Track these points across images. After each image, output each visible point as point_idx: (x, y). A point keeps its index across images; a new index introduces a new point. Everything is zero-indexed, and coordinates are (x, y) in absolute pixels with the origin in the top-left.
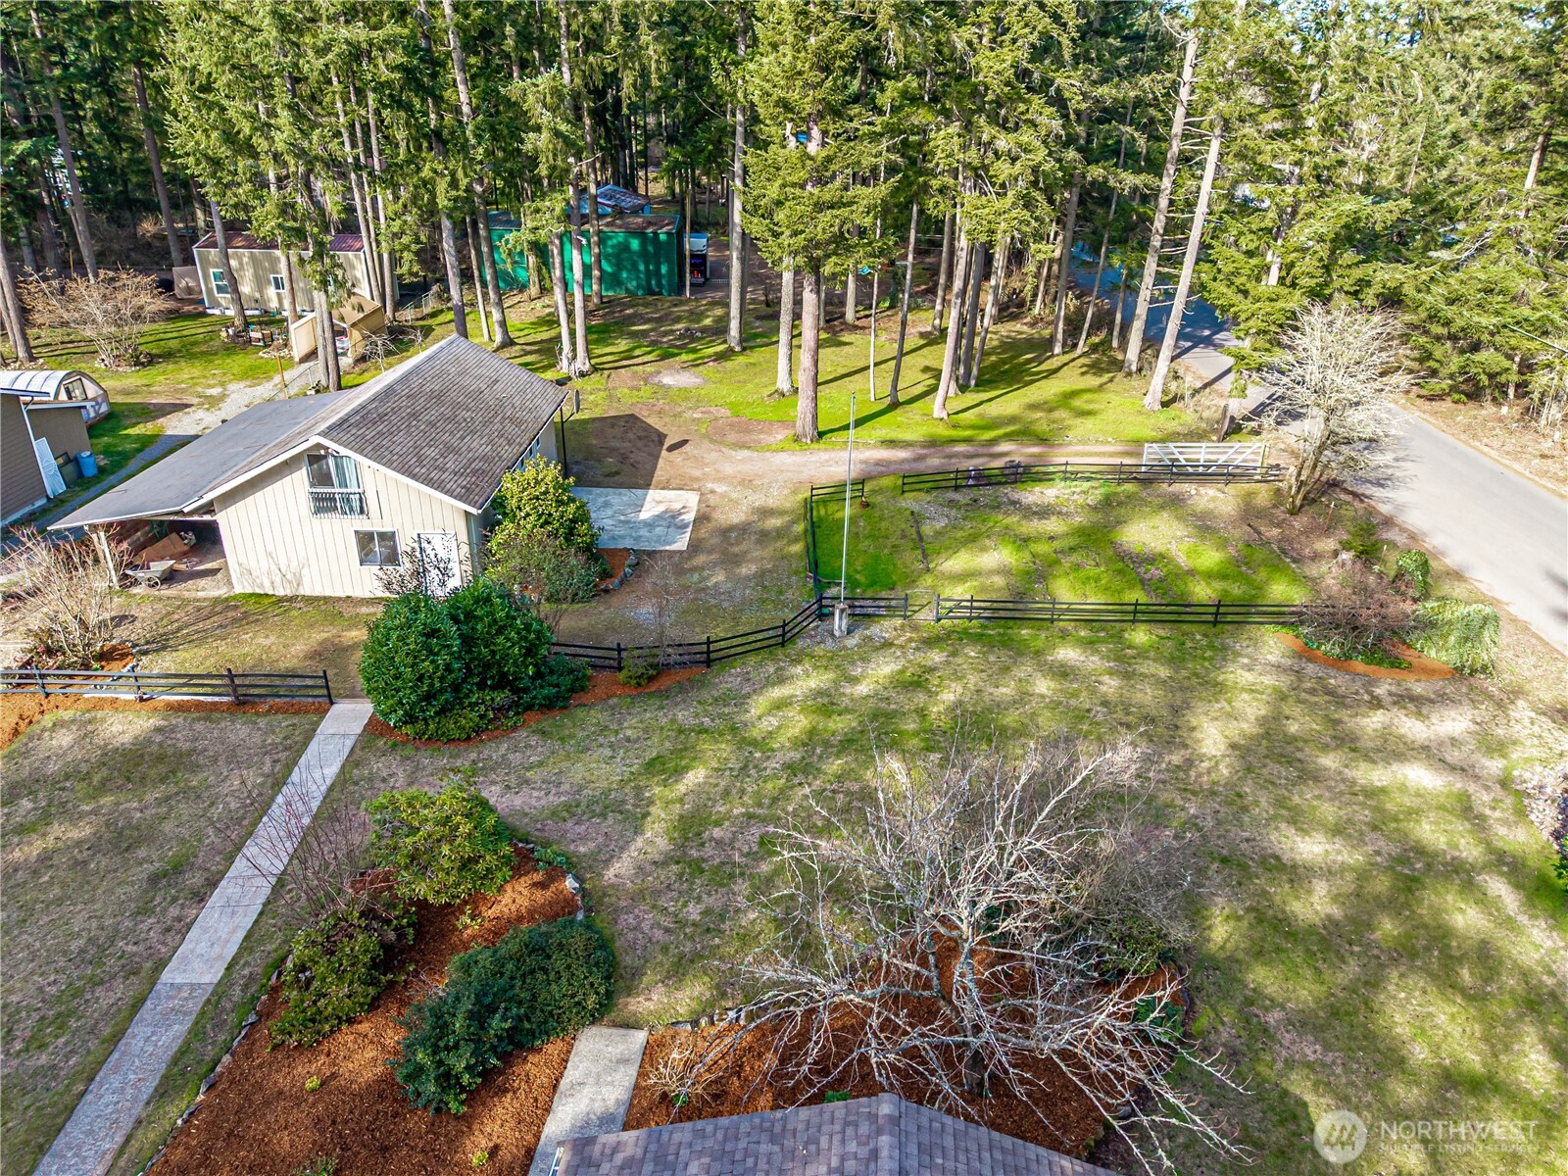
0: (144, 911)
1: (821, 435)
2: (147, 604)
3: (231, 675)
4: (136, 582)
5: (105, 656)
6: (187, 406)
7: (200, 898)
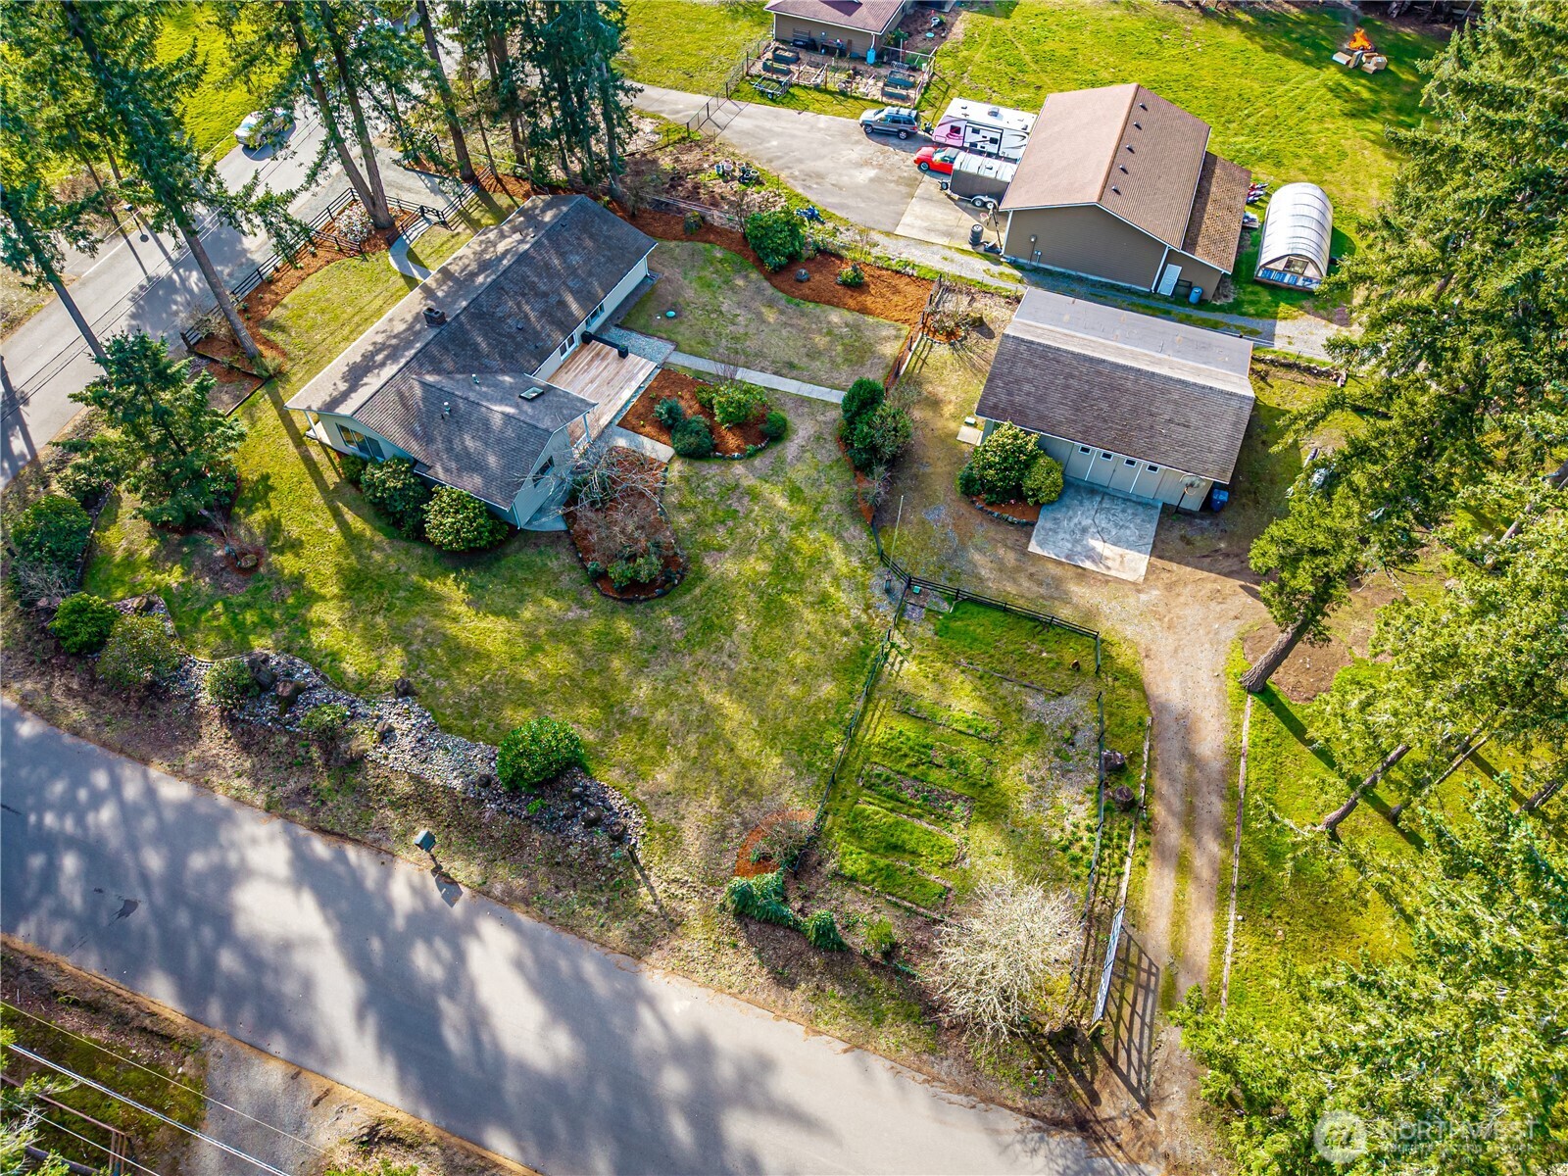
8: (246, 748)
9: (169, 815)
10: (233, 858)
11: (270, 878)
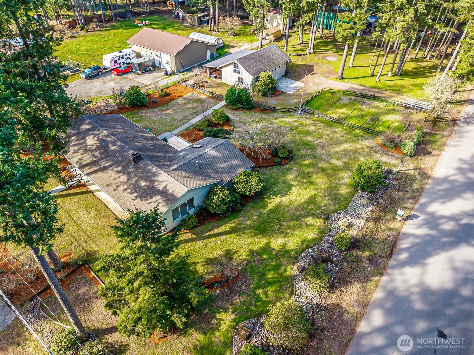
0: (192, 115)
1: (342, 78)
2: (211, 80)
3: (212, 92)
4: (211, 77)
5: (202, 86)
6: (236, 47)
7: (197, 116)
8: (347, 283)
9: (393, 320)
10: (416, 290)
11: (423, 274)
